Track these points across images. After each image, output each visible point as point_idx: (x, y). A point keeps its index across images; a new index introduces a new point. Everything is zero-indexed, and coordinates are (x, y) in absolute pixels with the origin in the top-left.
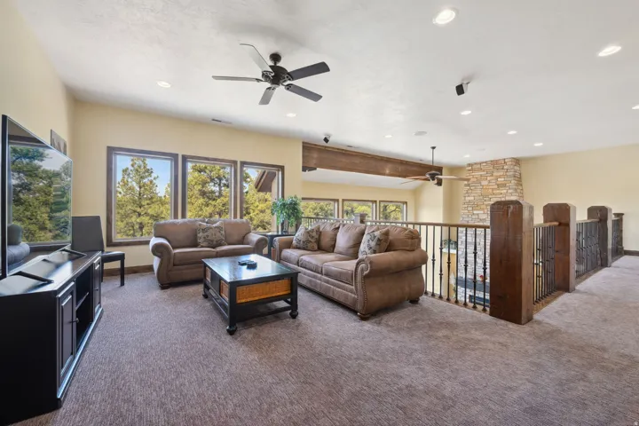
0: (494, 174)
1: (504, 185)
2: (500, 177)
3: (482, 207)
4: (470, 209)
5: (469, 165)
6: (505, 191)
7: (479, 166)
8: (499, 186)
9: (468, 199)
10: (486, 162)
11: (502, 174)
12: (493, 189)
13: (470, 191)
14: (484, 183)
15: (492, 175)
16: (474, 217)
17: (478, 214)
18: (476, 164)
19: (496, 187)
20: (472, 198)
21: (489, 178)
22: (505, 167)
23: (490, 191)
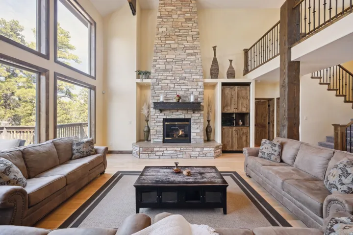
0: (183, 10)
1: (190, 20)
2: (187, 12)
3: (173, 37)
4: (163, 39)
6: (191, 25)
7: (170, 2)
8: (187, 20)
9: (160, 30)
11: (188, 10)
12: (182, 22)
13: (162, 23)
14: (175, 16)
15: (181, 11)
16: (166, 46)
17: (170, 44)
19: (184, 20)
20: (165, 29)
21: (178, 13)
22: (191, 5)
23: (180, 24)
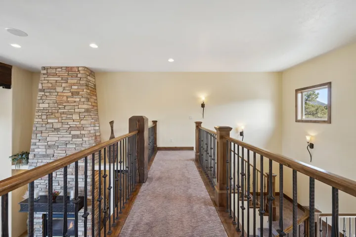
0: (69, 81)
1: (78, 93)
2: (74, 84)
3: (57, 115)
4: (44, 117)
5: (44, 68)
6: (78, 100)
7: (54, 71)
8: (74, 94)
9: (42, 106)
10: (61, 68)
11: (75, 81)
12: (67, 97)
13: (44, 98)
14: (59, 89)
15: (67, 82)
16: (48, 126)
17: (52, 123)
18: (51, 68)
19: (70, 94)
20: (47, 105)
21: (64, 85)
22: (79, 75)
23: (65, 98)
